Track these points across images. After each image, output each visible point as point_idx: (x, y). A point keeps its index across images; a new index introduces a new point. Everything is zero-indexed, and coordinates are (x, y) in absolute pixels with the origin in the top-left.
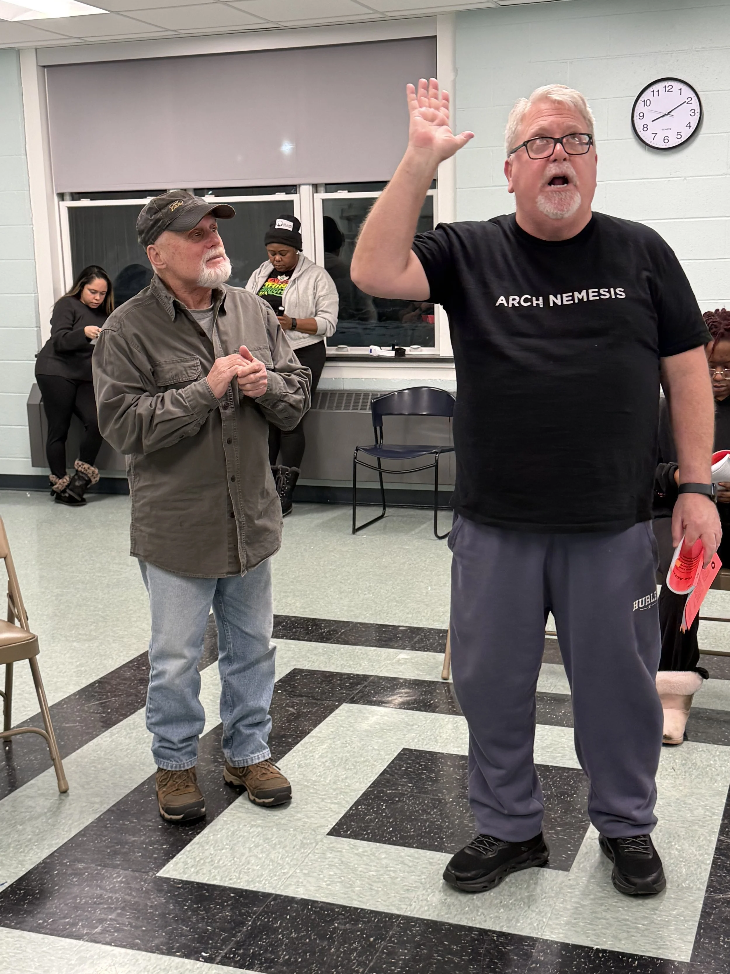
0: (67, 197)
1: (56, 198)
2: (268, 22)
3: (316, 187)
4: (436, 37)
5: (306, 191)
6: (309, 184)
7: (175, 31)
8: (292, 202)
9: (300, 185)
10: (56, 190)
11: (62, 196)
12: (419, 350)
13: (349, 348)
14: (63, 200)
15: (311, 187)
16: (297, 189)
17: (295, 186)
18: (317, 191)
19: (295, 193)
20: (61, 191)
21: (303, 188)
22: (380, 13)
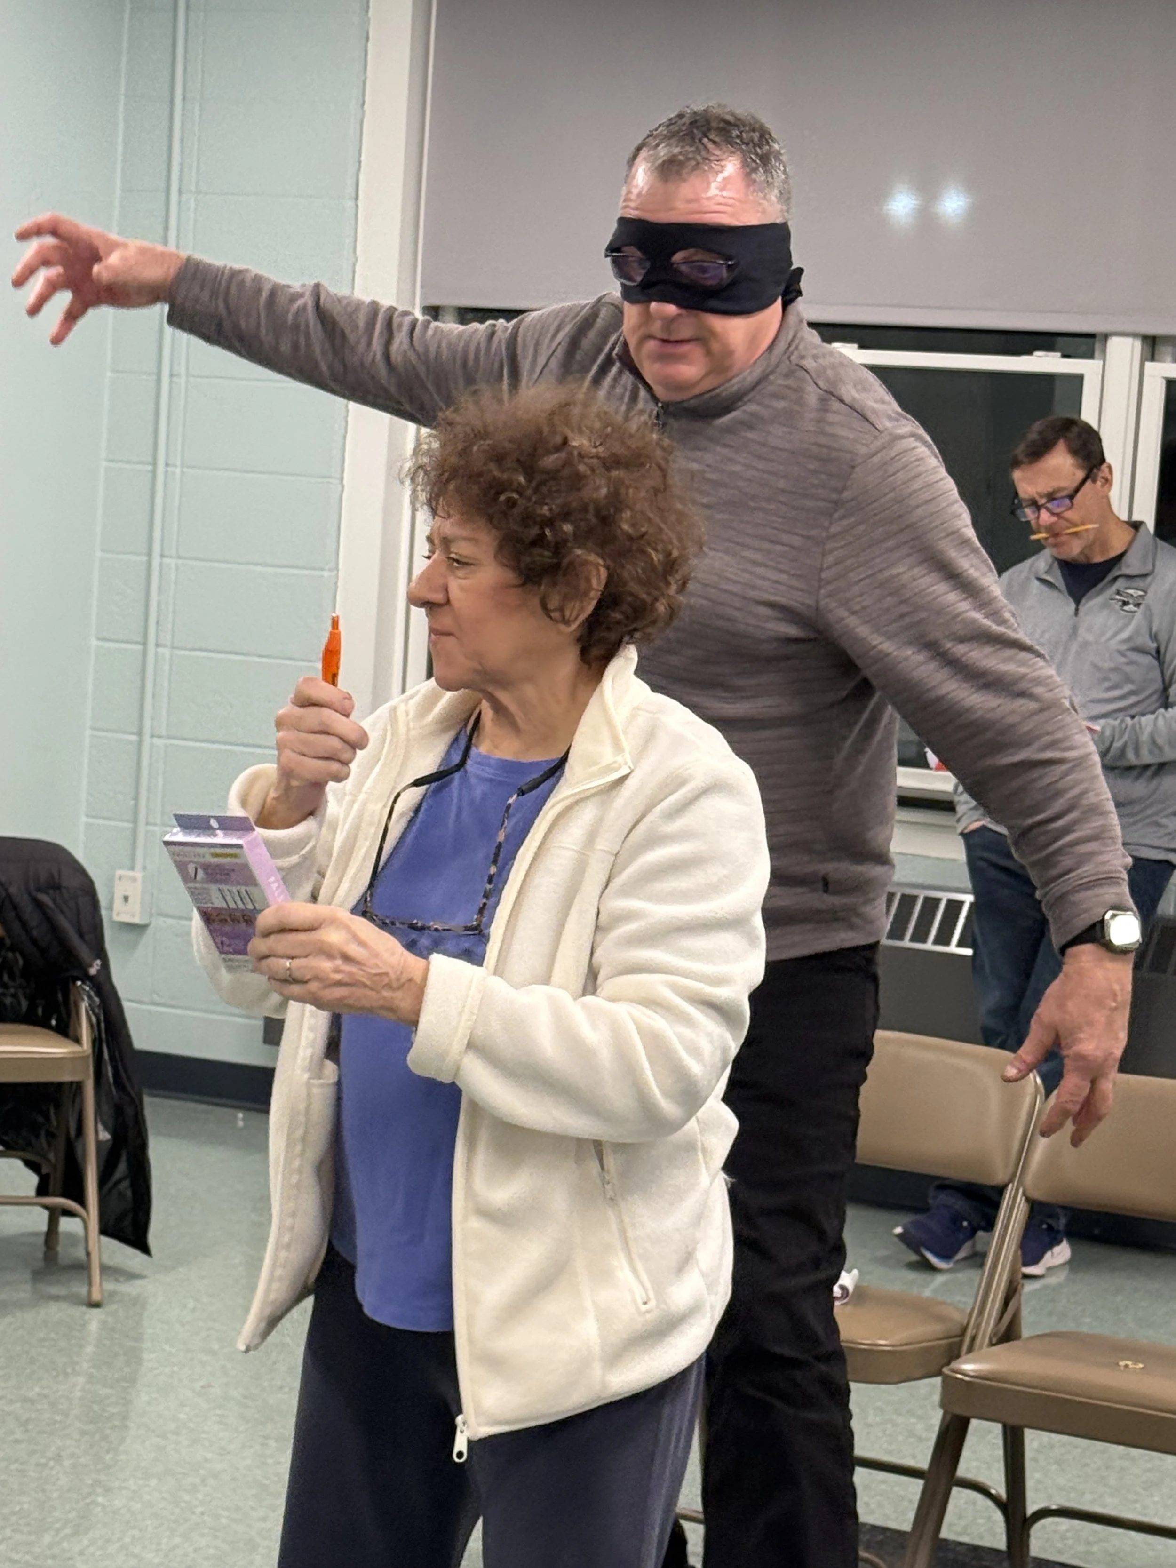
3: (1153, 346)
5: (1123, 351)
6: (1134, 335)
8: (1078, 379)
9: (1106, 337)
10: (424, 296)
15: (1138, 344)
16: (1098, 346)
17: (1092, 336)
18: (1156, 357)
19: (1089, 355)
20: (435, 301)
21: (1114, 343)
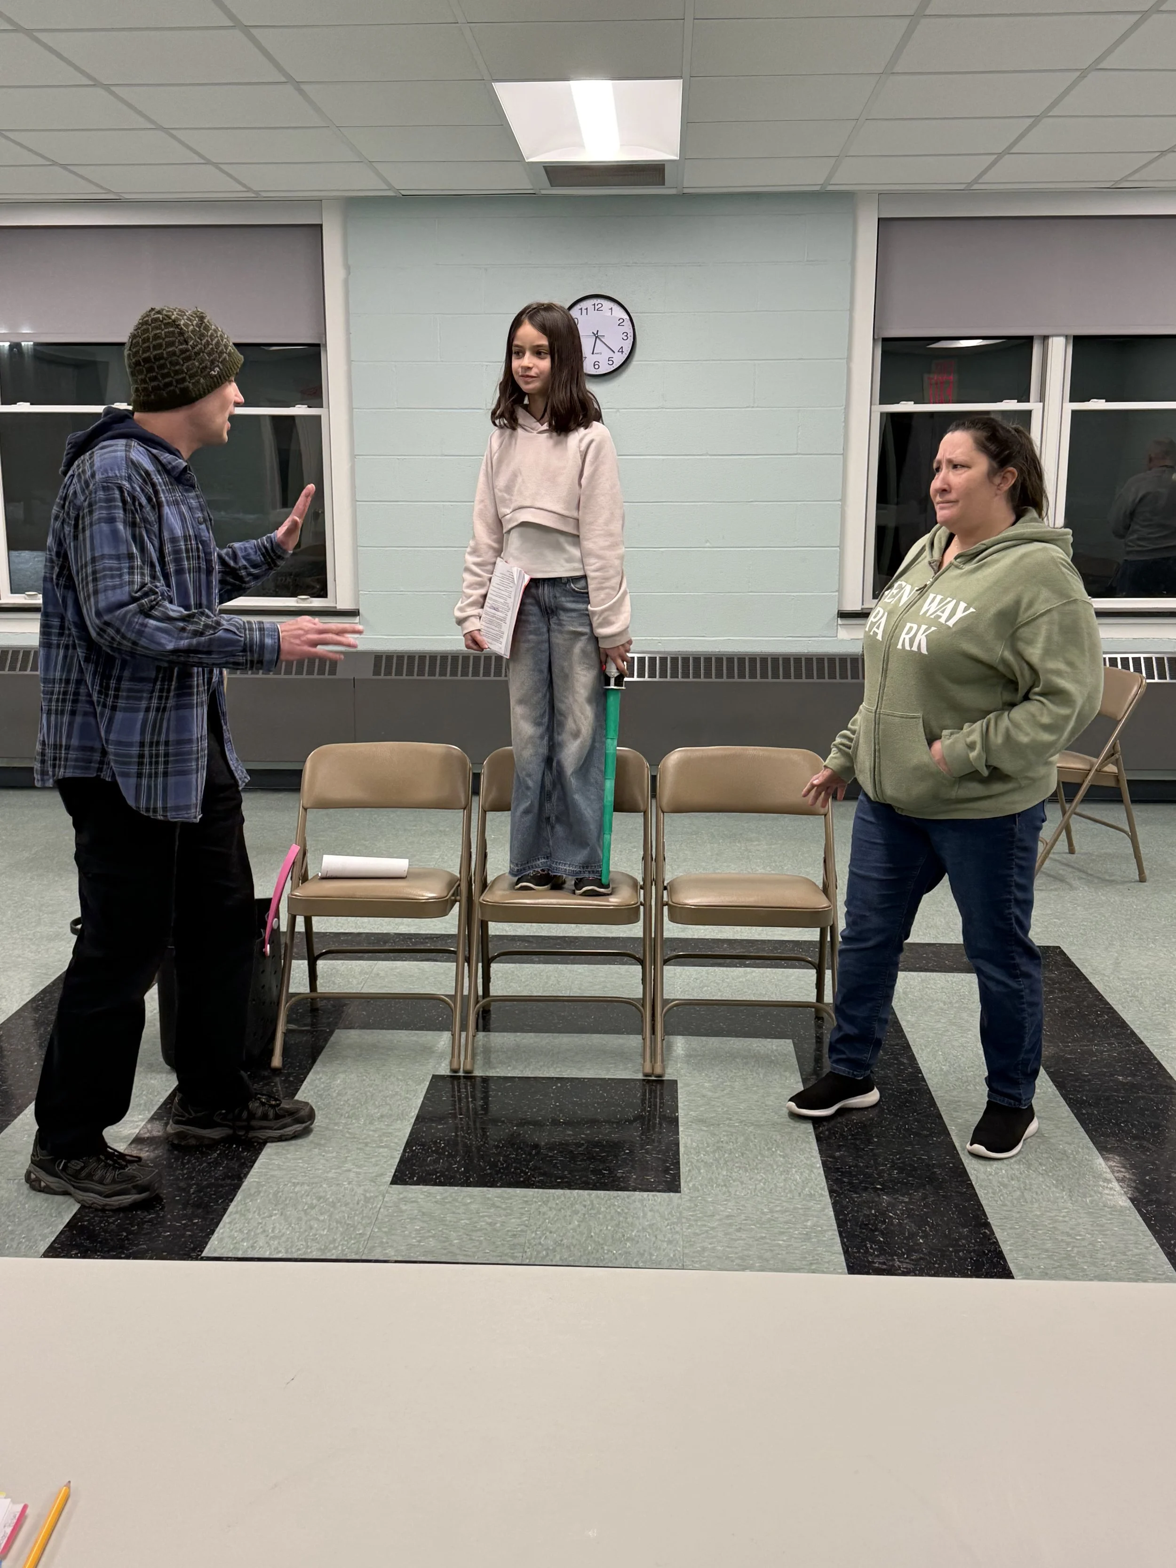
2: (109, 192)
4: (320, 225)
12: (308, 600)
22: (254, 192)
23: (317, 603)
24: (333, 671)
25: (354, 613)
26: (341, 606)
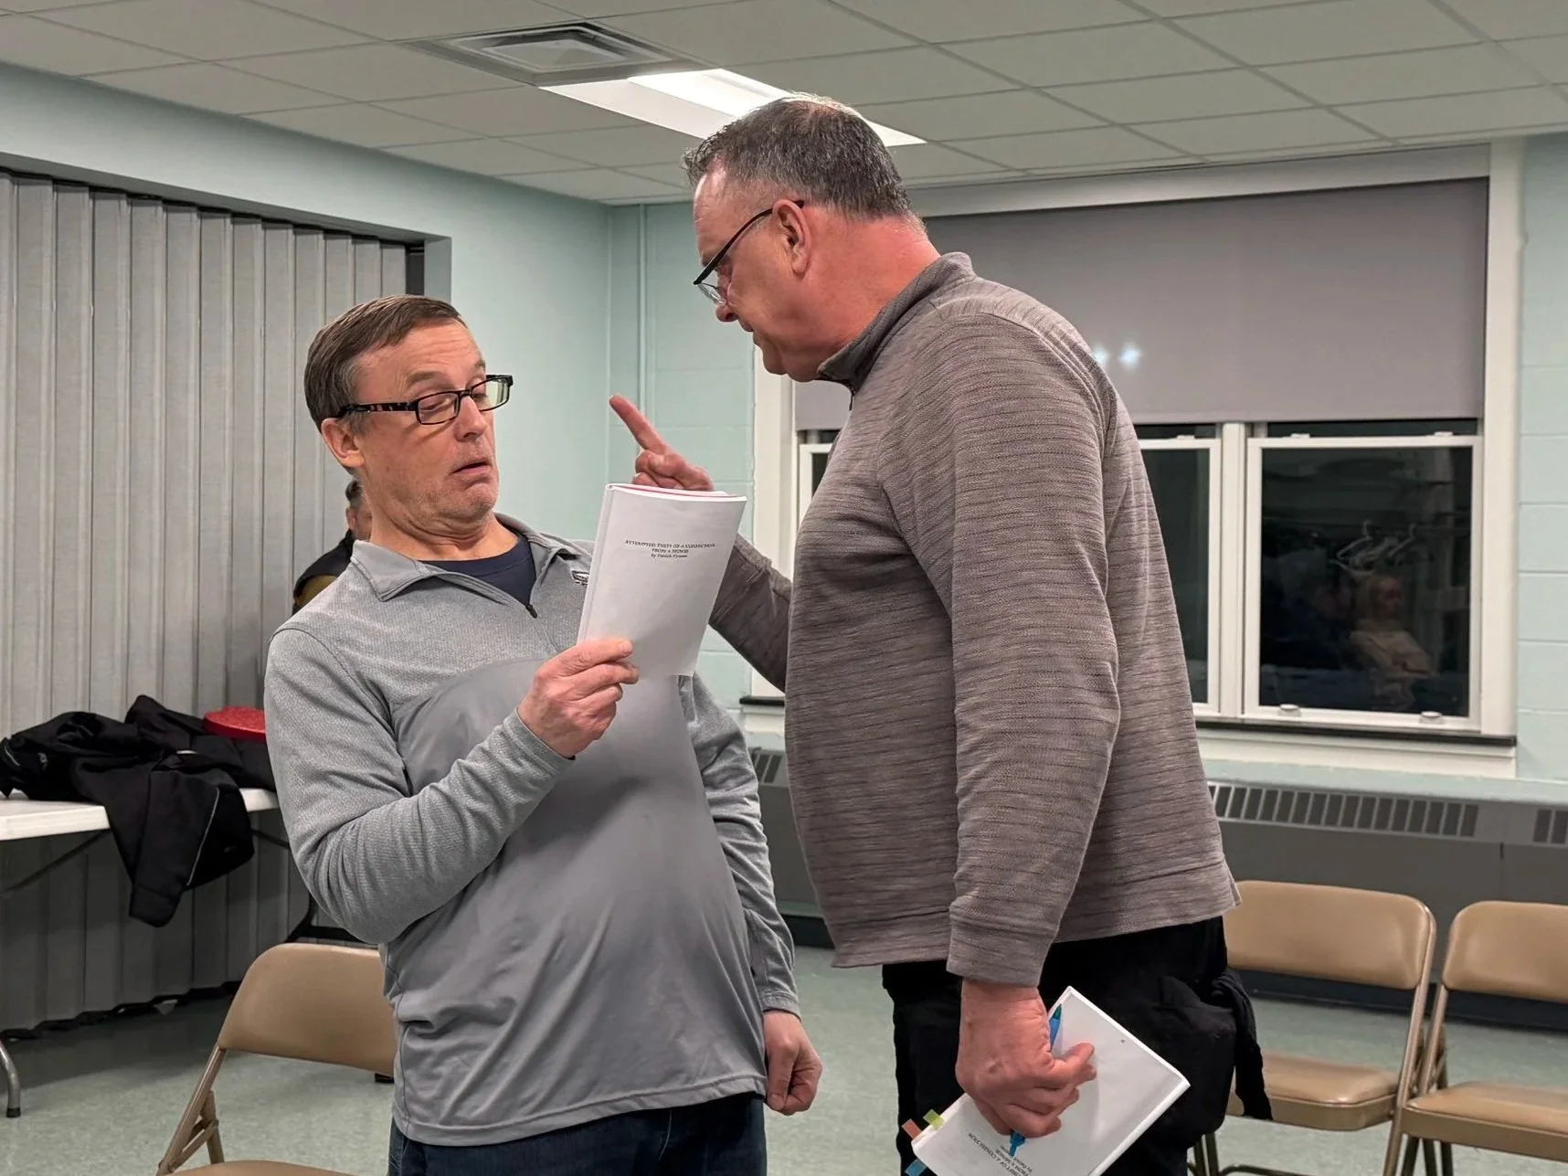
0: (814, 437)
1: (794, 438)
2: (1188, 155)
3: (1251, 428)
4: (1487, 179)
5: (1233, 432)
6: (1239, 422)
7: (1023, 170)
8: (1206, 451)
9: (1222, 424)
10: (797, 426)
11: (804, 436)
12: (1437, 720)
13: (1303, 710)
14: (805, 442)
15: (1242, 428)
16: (1217, 430)
17: (1213, 424)
18: (1255, 434)
19: (1212, 436)
20: (804, 428)
21: (1228, 428)
22: (1389, 139)
23: (1451, 724)
24: (1469, 829)
25: (1509, 742)
26: (1488, 729)
